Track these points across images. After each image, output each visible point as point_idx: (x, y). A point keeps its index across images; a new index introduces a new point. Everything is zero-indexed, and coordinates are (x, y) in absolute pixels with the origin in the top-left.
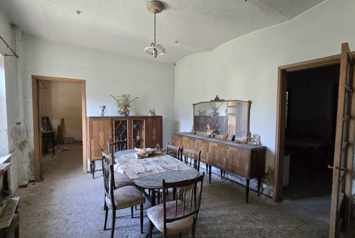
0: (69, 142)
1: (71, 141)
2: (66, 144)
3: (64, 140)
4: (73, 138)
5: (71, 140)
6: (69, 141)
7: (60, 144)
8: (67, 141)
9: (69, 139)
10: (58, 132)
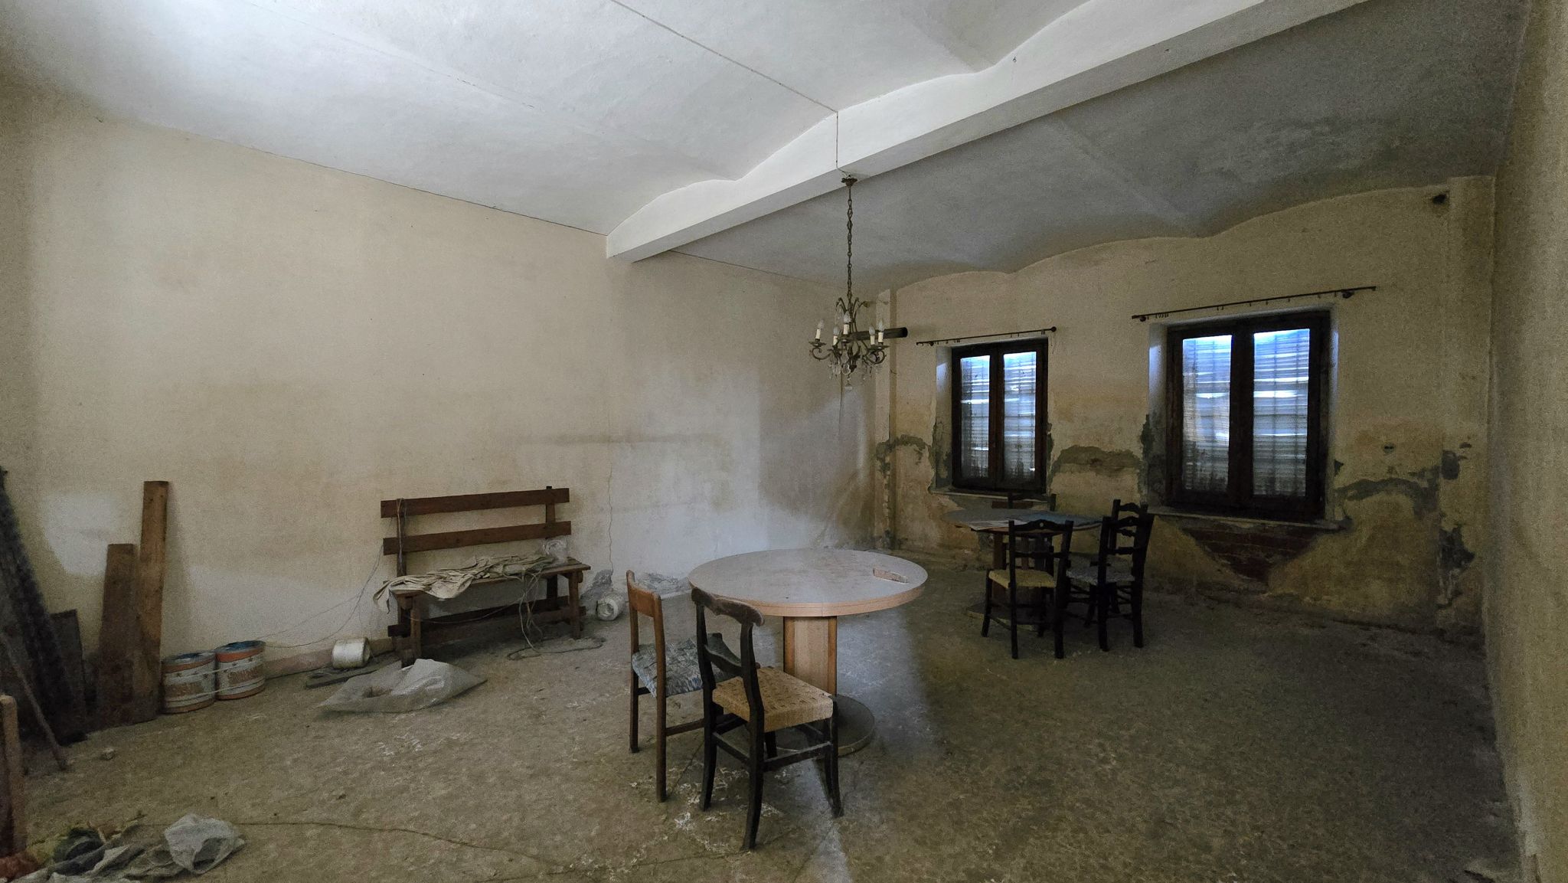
0: (225, 689)
1: (235, 678)
2: (194, 709)
3: (172, 679)
4: (255, 646)
5: (244, 665)
6: (217, 684)
7: (127, 719)
8: (197, 687)
9: (217, 659)
10: (106, 617)
